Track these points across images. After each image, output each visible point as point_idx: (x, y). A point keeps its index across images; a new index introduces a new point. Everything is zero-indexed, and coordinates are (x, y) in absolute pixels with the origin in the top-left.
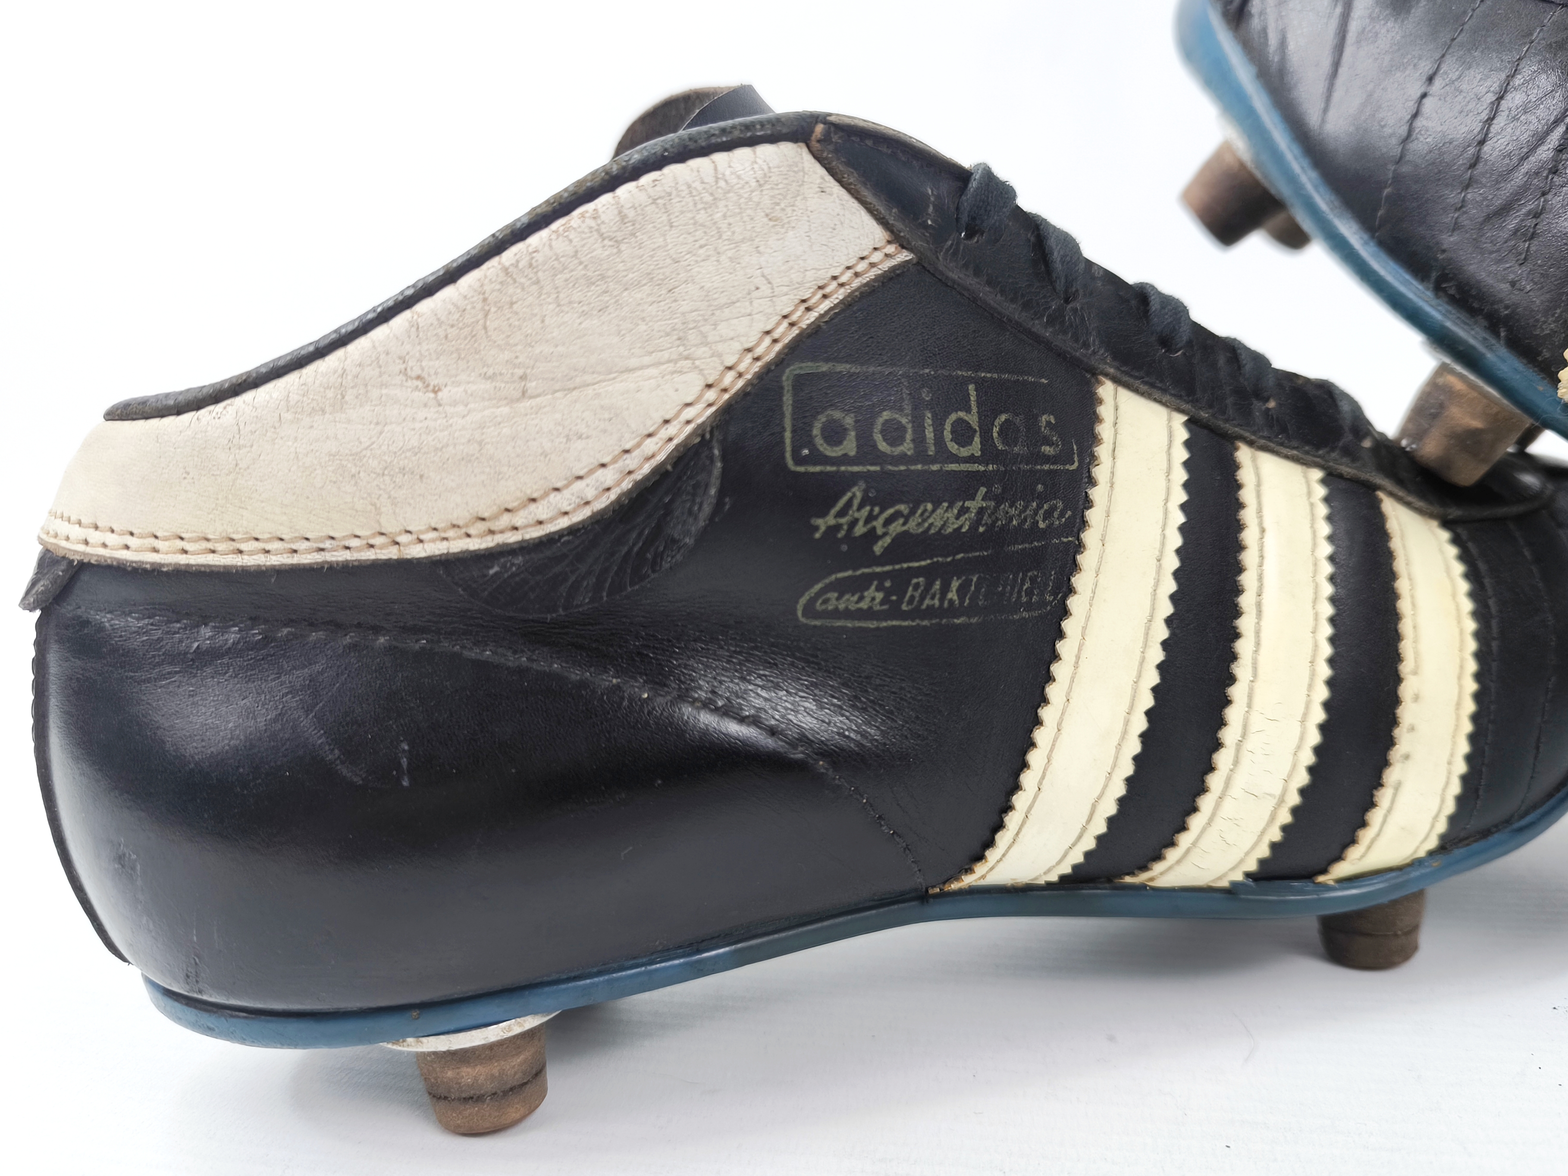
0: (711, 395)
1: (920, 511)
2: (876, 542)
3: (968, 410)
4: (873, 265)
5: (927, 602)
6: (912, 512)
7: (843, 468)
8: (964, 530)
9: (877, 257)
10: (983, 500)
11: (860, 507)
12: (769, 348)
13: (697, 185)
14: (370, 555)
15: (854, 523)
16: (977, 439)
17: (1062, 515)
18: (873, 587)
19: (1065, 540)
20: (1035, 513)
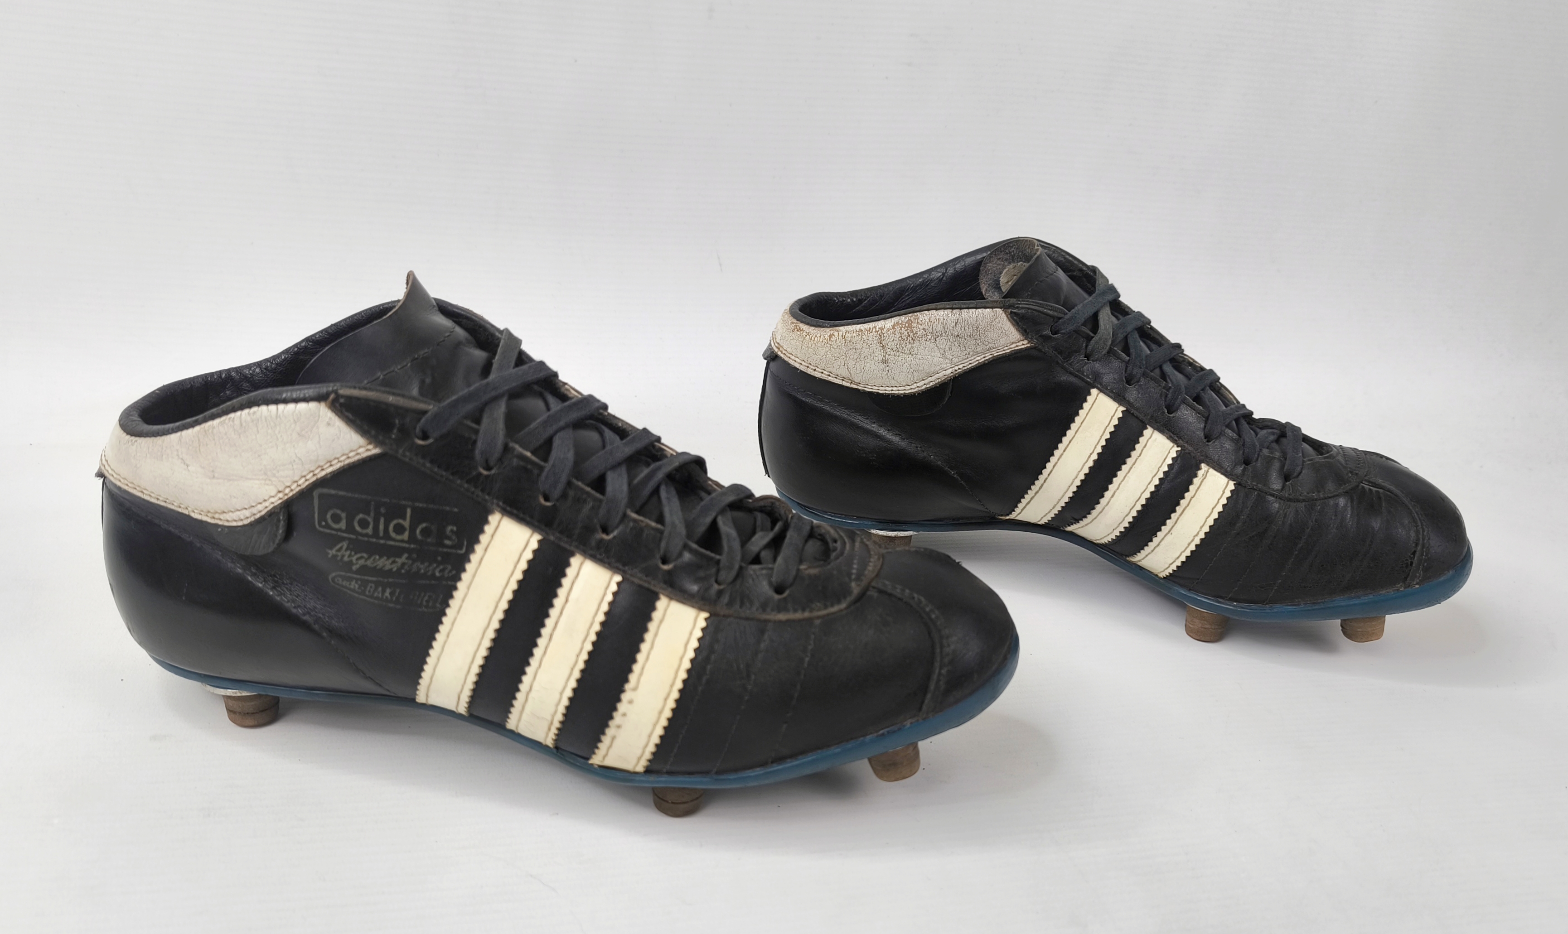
0: (281, 495)
1: (372, 558)
2: (353, 565)
3: (404, 519)
4: (358, 454)
5: (376, 594)
6: (369, 558)
7: (339, 533)
8: (393, 570)
9: (361, 450)
10: (405, 559)
11: (347, 550)
12: (304, 483)
15: (343, 556)
16: (407, 533)
17: (450, 571)
18: (354, 582)
20: (435, 569)
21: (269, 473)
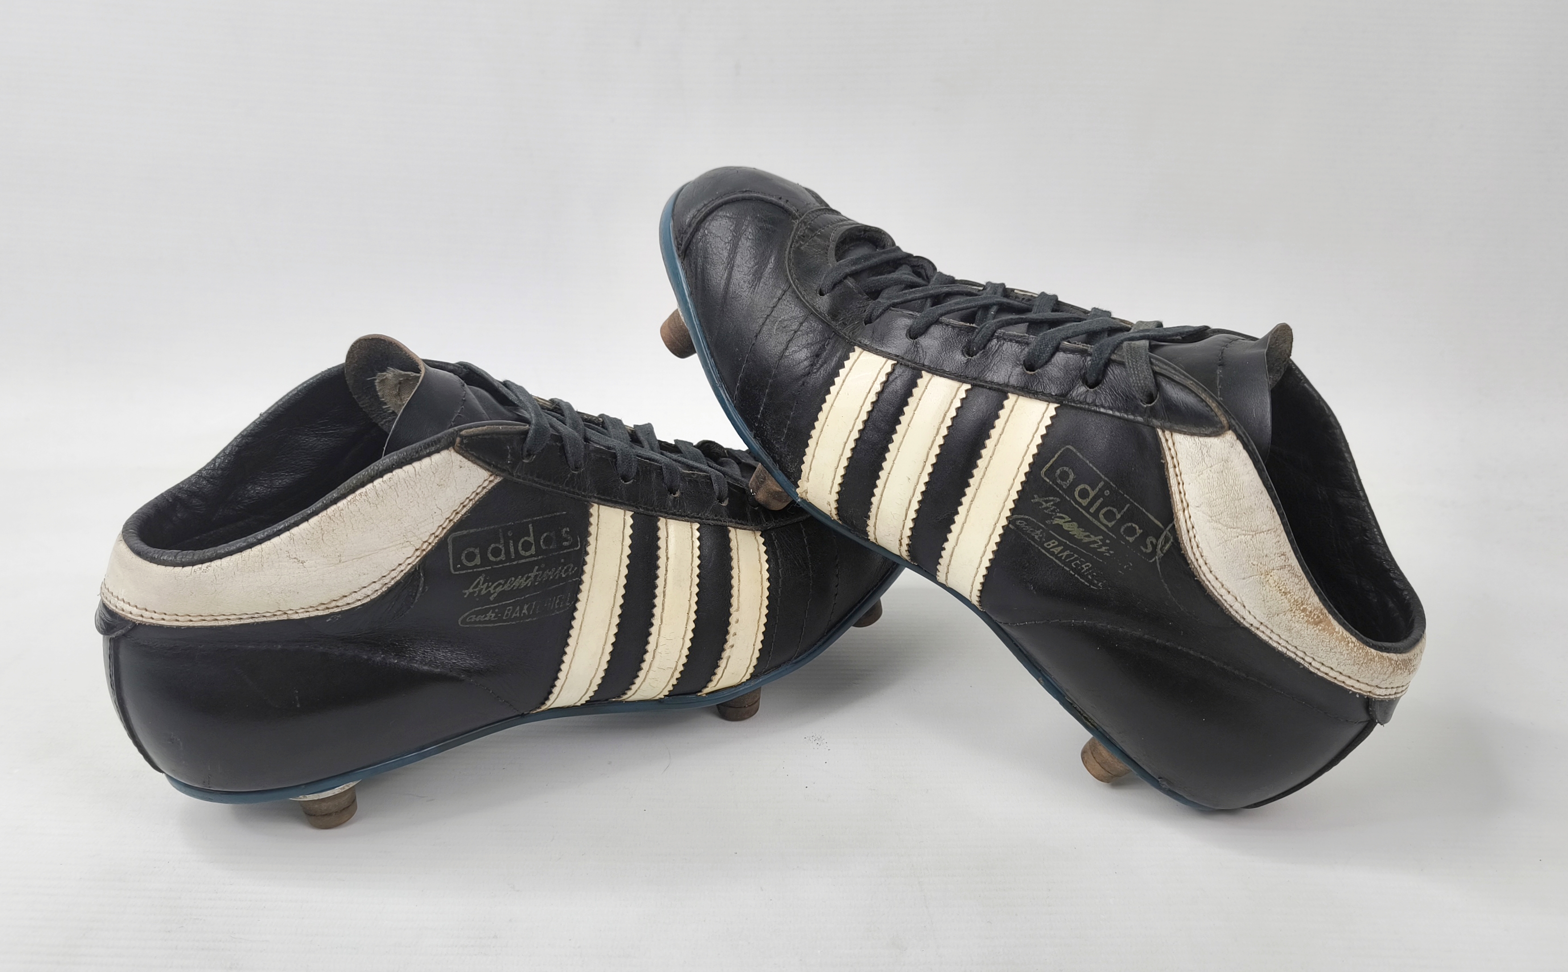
0: (418, 553)
1: (509, 582)
2: (491, 596)
3: (529, 536)
4: (484, 488)
5: (514, 615)
6: (506, 582)
7: (475, 570)
8: (529, 585)
9: (485, 485)
10: (537, 571)
11: (483, 583)
12: (441, 532)
13: (408, 478)
14: (275, 619)
15: (481, 590)
16: (533, 547)
17: (573, 570)
18: (490, 612)
19: (574, 580)
20: (561, 571)
21: (409, 534)
